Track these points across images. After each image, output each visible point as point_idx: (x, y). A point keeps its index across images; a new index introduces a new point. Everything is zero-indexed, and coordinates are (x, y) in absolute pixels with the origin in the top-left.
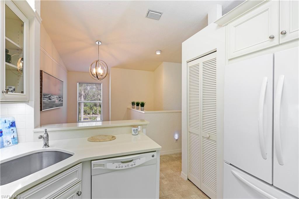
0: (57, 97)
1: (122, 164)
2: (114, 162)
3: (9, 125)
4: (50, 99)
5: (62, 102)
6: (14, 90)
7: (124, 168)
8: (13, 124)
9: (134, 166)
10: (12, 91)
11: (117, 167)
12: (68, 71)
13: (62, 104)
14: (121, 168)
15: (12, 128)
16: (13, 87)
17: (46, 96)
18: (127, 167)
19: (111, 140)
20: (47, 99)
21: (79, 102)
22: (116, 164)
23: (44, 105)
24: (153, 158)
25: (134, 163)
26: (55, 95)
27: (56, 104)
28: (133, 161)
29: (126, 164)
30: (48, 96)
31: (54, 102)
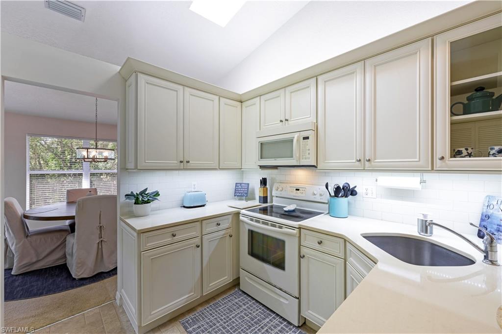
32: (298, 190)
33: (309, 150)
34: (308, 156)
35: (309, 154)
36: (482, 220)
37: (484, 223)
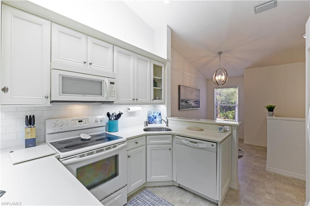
0: (193, 101)
1: (190, 143)
2: (186, 140)
3: (158, 114)
4: (187, 103)
5: (199, 105)
6: (158, 98)
7: (191, 145)
8: (160, 114)
9: (197, 147)
10: (157, 99)
11: (187, 143)
12: (207, 80)
13: (199, 106)
14: (189, 145)
15: (159, 116)
16: (158, 97)
17: (183, 101)
18: (193, 146)
19: (197, 131)
20: (184, 103)
21: (216, 105)
22: (188, 142)
23: (182, 106)
24: (213, 147)
25: (197, 145)
26: (192, 100)
27: (193, 106)
28: (198, 144)
29: (193, 144)
30: (185, 101)
31: (191, 104)
32: (82, 121)
33: (114, 91)
34: (113, 95)
35: (114, 94)
36: (148, 119)
37: (149, 119)
